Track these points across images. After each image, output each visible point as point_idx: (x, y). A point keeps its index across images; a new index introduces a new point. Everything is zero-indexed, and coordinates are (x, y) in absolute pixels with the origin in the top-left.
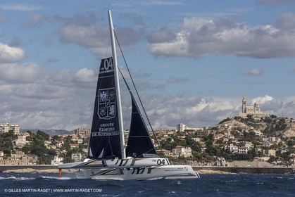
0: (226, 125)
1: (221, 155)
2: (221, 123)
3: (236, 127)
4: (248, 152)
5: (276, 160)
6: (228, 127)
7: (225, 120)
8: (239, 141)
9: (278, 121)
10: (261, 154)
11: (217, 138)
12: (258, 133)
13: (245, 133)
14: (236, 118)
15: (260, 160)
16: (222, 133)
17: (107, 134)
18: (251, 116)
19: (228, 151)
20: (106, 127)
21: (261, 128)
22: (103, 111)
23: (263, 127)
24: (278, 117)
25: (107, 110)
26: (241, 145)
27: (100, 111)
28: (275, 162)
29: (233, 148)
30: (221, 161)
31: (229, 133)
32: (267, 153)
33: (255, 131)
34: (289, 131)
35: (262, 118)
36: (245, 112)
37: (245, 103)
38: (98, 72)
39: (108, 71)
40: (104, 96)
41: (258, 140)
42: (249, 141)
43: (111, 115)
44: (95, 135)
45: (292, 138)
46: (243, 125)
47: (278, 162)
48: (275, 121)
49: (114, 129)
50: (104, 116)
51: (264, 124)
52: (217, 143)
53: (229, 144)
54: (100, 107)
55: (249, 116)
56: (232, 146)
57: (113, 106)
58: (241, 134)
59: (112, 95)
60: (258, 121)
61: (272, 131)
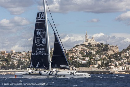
0: (77, 49)
1: (73, 64)
2: (74, 47)
3: (82, 49)
4: (87, 63)
5: (101, 67)
6: (78, 49)
7: (77, 46)
8: (82, 57)
9: (104, 46)
10: (93, 64)
11: (71, 55)
12: (94, 52)
13: (86, 53)
14: (82, 45)
15: (93, 67)
16: (75, 53)
17: (41, 54)
18: (90, 44)
19: (76, 62)
20: (40, 50)
21: (95, 50)
22: (38, 41)
23: (96, 49)
24: (104, 44)
25: (41, 41)
26: (83, 59)
27: (37, 41)
28: (101, 68)
29: (79, 61)
30: (72, 68)
31: (78, 53)
32: (97, 63)
33: (92, 52)
34: (110, 51)
35: (96, 45)
36: (87, 42)
37: (87, 37)
38: (36, 20)
39: (41, 20)
40: (39, 33)
41: (93, 56)
42: (88, 57)
43: (43, 44)
44: (34, 54)
45: (111, 55)
46: (86, 48)
47: (103, 68)
48: (102, 46)
49: (44, 51)
50: (39, 44)
51: (97, 48)
52: (71, 58)
53: (77, 58)
54: (37, 39)
55: (89, 44)
56: (78, 59)
57: (44, 39)
58: (84, 53)
59: (43, 33)
60: (94, 46)
61: (101, 51)
